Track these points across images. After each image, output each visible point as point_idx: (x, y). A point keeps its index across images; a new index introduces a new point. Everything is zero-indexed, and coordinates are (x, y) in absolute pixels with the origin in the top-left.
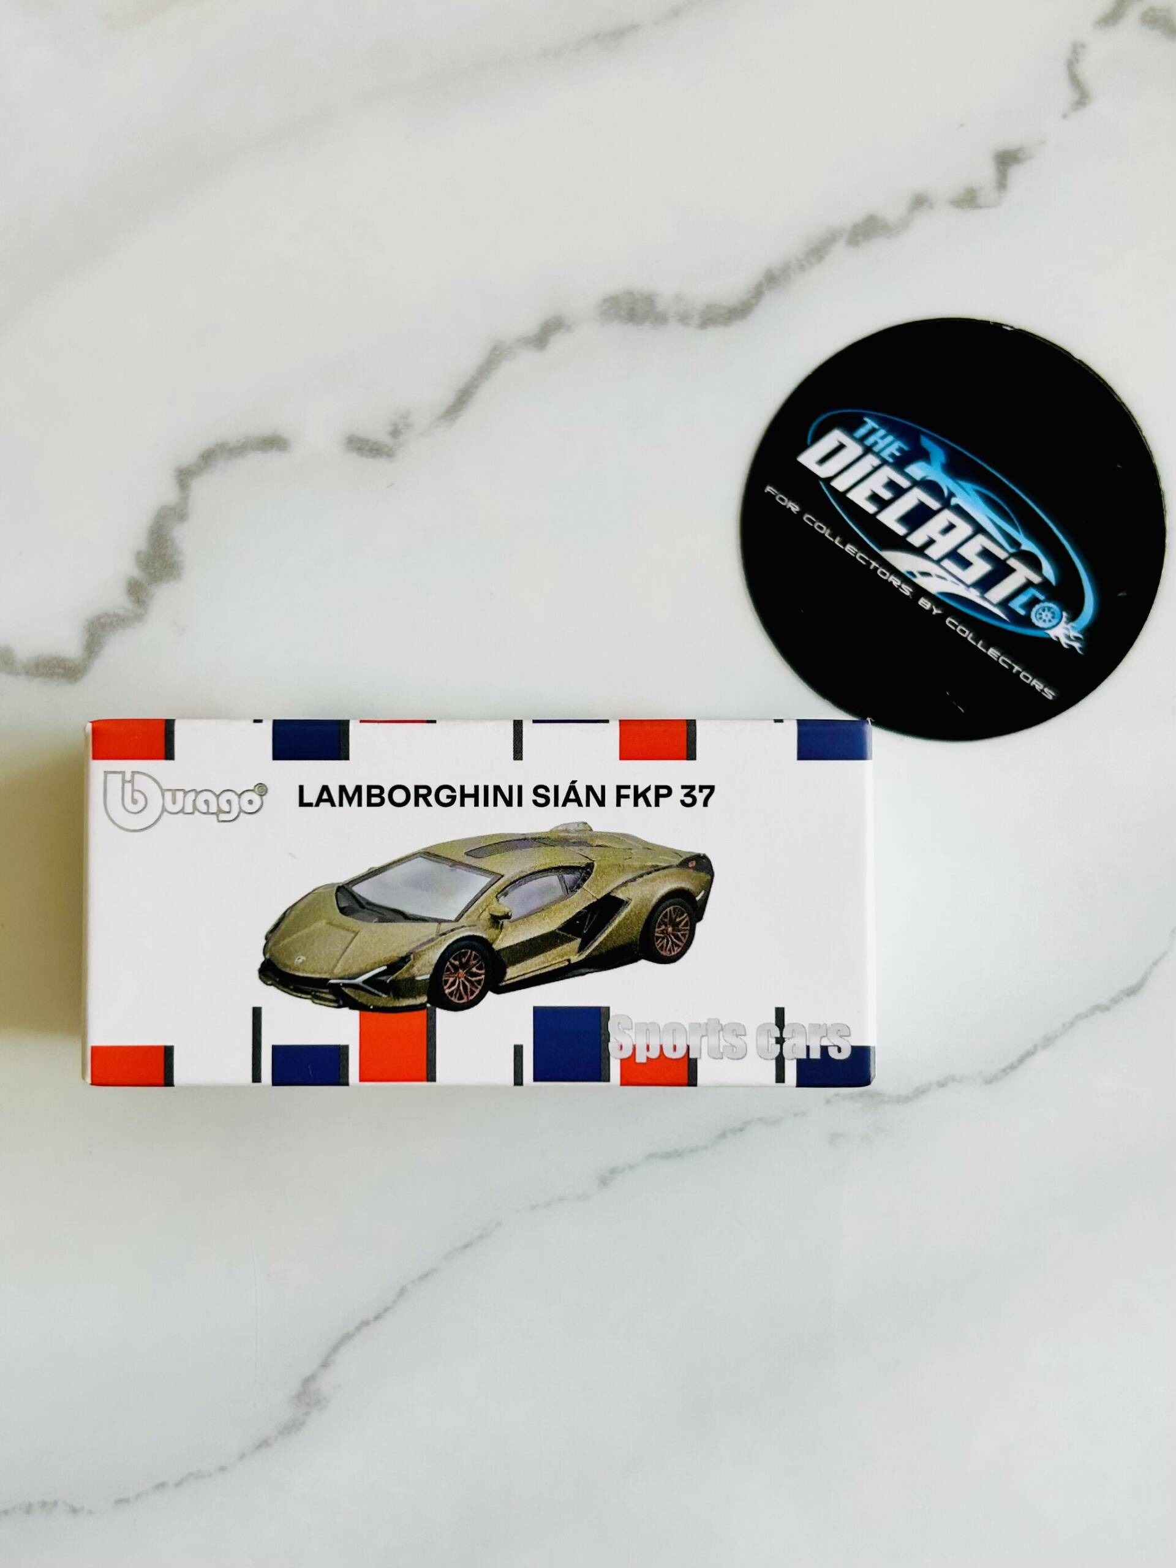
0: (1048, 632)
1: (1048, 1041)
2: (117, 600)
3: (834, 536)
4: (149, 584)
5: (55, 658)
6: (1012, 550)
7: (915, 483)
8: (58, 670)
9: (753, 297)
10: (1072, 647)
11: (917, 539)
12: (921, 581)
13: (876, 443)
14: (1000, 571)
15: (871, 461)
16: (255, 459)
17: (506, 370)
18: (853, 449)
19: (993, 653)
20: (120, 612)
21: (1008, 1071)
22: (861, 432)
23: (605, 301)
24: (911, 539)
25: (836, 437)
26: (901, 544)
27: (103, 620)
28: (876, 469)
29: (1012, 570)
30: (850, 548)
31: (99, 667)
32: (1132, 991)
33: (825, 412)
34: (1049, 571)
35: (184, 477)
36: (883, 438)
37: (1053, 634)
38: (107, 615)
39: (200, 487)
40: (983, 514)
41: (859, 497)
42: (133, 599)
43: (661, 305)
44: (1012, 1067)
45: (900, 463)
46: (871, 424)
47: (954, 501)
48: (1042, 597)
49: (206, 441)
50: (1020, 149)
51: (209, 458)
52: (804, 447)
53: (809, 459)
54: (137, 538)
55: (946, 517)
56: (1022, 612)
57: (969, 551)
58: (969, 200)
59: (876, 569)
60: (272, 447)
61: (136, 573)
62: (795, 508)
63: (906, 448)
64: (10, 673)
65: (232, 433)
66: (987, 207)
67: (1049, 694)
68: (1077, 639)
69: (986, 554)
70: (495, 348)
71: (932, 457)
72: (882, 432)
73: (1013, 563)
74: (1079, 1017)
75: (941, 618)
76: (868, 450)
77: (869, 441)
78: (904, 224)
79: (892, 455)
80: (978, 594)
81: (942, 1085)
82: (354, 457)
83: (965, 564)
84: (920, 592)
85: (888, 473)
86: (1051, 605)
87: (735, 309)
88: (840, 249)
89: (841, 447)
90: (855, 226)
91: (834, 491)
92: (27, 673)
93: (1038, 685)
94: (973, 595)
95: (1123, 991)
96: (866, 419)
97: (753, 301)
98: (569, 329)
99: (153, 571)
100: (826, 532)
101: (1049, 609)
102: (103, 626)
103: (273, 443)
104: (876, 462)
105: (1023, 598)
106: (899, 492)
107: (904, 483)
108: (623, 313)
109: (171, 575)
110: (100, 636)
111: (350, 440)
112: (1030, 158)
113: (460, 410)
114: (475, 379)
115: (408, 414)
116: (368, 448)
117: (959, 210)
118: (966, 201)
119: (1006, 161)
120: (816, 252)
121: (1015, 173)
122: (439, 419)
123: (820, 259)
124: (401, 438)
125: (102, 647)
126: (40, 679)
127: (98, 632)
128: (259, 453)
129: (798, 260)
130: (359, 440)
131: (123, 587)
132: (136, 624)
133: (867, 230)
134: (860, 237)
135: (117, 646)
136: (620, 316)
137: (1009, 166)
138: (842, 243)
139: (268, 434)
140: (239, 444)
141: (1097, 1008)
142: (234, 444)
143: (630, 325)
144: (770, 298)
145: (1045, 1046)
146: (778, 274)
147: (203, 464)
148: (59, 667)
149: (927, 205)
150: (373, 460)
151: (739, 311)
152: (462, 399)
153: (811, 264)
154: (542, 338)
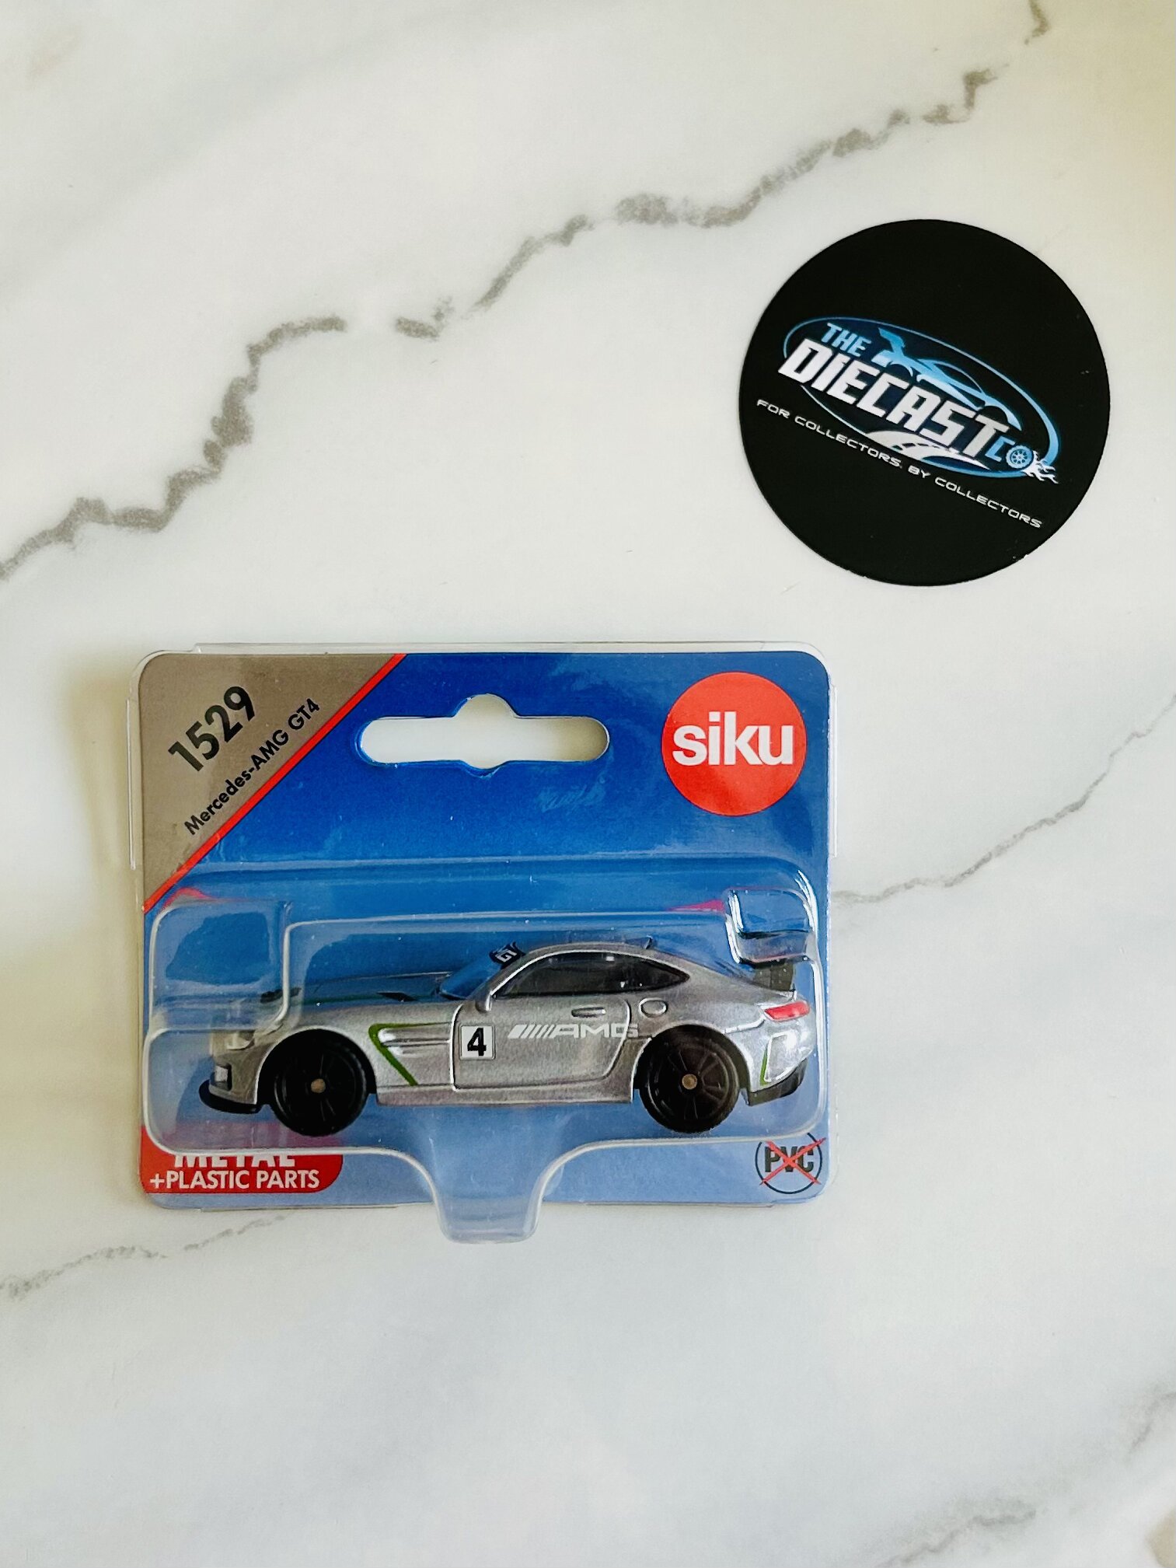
1: (1001, 850)
2: (197, 461)
3: (823, 429)
4: (225, 445)
5: (141, 510)
6: (979, 409)
7: (884, 369)
8: (143, 521)
9: (750, 201)
11: (893, 417)
12: (906, 452)
13: (842, 343)
14: (971, 428)
15: (841, 360)
16: (317, 340)
17: (535, 261)
18: (823, 355)
20: (197, 470)
21: (966, 875)
22: (827, 338)
23: (622, 202)
24: (890, 418)
25: (807, 345)
26: (883, 424)
27: (182, 477)
29: (982, 425)
30: (840, 437)
31: (179, 518)
32: (1077, 807)
33: (794, 326)
35: (255, 353)
36: (847, 337)
37: (1029, 472)
38: (187, 474)
39: (267, 361)
40: (946, 384)
41: (838, 392)
42: (209, 458)
43: (671, 207)
44: (970, 872)
46: (834, 328)
47: (921, 378)
49: (274, 323)
50: (984, 72)
51: (276, 336)
53: (788, 370)
54: (214, 407)
55: (916, 392)
57: (942, 418)
58: (940, 116)
59: (865, 450)
60: (331, 329)
61: (212, 437)
63: (868, 342)
64: (99, 523)
65: (296, 317)
66: (957, 122)
69: (956, 417)
70: (526, 243)
71: (896, 346)
72: (845, 333)
73: (981, 419)
74: (1027, 829)
76: (836, 351)
77: (836, 343)
78: (884, 137)
79: (858, 350)
80: (957, 452)
81: (908, 887)
82: (402, 335)
84: (907, 461)
85: (858, 366)
87: (736, 210)
88: (827, 157)
89: (813, 354)
90: (841, 139)
92: (116, 523)
94: (953, 454)
95: (1066, 808)
96: (829, 325)
97: (751, 204)
98: (591, 227)
99: (225, 434)
102: (182, 483)
103: (332, 324)
104: (846, 359)
106: (870, 381)
107: (874, 372)
108: (637, 213)
109: (242, 438)
110: (179, 491)
111: (399, 322)
112: (995, 78)
113: (495, 296)
114: (508, 269)
115: (451, 299)
116: (415, 329)
117: (931, 126)
118: (938, 117)
119: (974, 81)
120: (807, 162)
121: (982, 92)
122: (477, 304)
123: (810, 168)
124: (443, 321)
125: (182, 501)
126: (127, 528)
127: (179, 487)
128: (320, 333)
129: (790, 168)
130: (407, 322)
131: (201, 448)
132: (212, 481)
133: (852, 142)
134: (845, 149)
135: (195, 500)
136: (635, 216)
137: (977, 86)
138: (829, 154)
139: (328, 315)
140: (302, 325)
141: (1044, 821)
142: (298, 324)
143: (644, 224)
144: (765, 201)
145: (999, 855)
146: (771, 179)
147: (270, 342)
148: (144, 517)
149: (903, 120)
150: (419, 339)
151: (739, 213)
152: (498, 287)
153: (802, 172)
154: (568, 234)
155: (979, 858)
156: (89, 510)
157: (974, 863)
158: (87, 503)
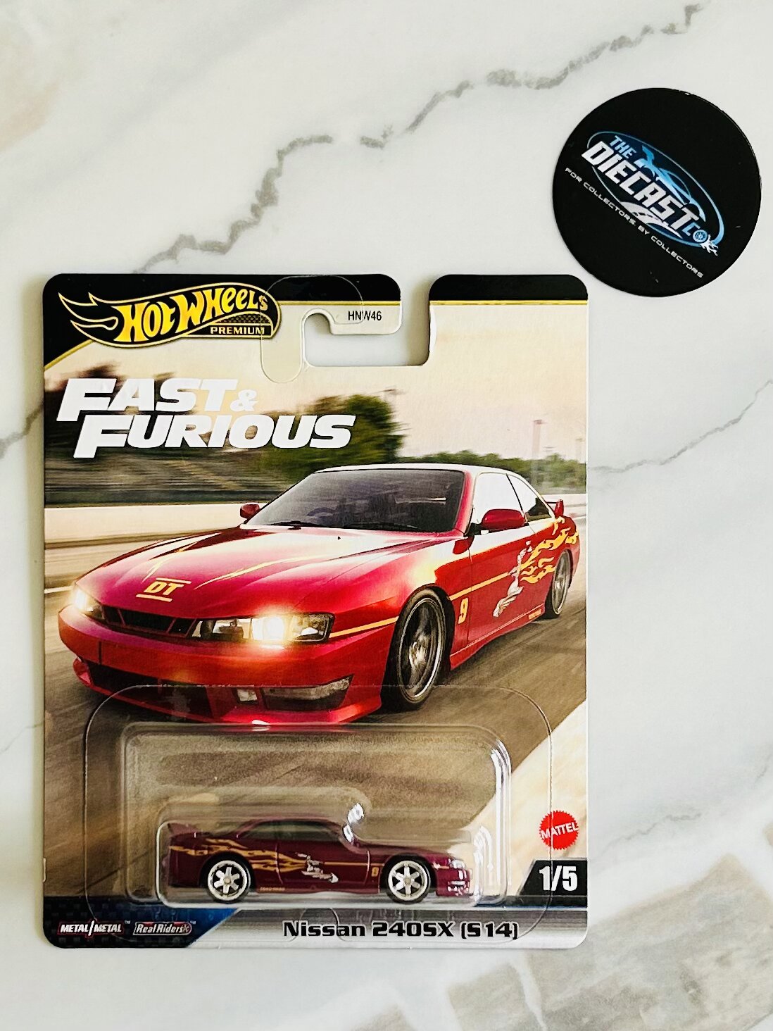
0: (702, 244)
1: (693, 445)
2: (247, 215)
3: (598, 193)
4: (262, 206)
5: (215, 242)
6: (685, 204)
7: (638, 169)
8: (216, 248)
9: (563, 75)
10: (712, 252)
11: (638, 197)
12: (640, 217)
13: (620, 149)
14: (679, 214)
15: (618, 157)
16: (315, 147)
17: (440, 106)
18: (609, 152)
19: (673, 254)
20: (247, 220)
21: (672, 458)
22: (613, 143)
23: (490, 74)
24: (635, 197)
25: (601, 145)
26: (631, 199)
27: (239, 224)
28: (619, 162)
29: (685, 214)
30: (606, 200)
31: (235, 245)
32: (735, 422)
33: (596, 132)
34: (702, 214)
35: (281, 155)
36: (624, 146)
37: (703, 245)
38: (240, 221)
39: (288, 159)
40: (670, 185)
41: (611, 175)
42: (254, 214)
43: (517, 78)
44: (674, 457)
45: (631, 160)
46: (618, 139)
47: (657, 179)
48: (699, 227)
49: (291, 140)
50: (696, 6)
51: (293, 145)
52: (586, 150)
53: (587, 156)
54: (257, 184)
55: (654, 186)
56: (689, 234)
57: (663, 204)
58: (671, 30)
59: (618, 211)
60: (324, 141)
61: (256, 201)
62: (580, 180)
63: (635, 152)
64: (193, 249)
65: (305, 137)
66: (680, 33)
67: (700, 275)
68: (715, 248)
69: (671, 205)
70: (435, 95)
71: (648, 157)
72: (624, 143)
73: (685, 210)
74: (708, 433)
75: (650, 236)
76: (616, 152)
77: (617, 148)
78: (639, 41)
79: (628, 155)
80: (667, 224)
81: (639, 464)
82: (365, 146)
83: (662, 210)
84: (639, 223)
85: (625, 163)
86: (701, 231)
87: (554, 80)
88: (607, 51)
89: (603, 150)
90: (615, 41)
91: (599, 172)
92: (201, 249)
93: (695, 271)
94: (665, 225)
95: (730, 422)
96: (616, 137)
97: (563, 77)
98: (472, 87)
99: (263, 200)
100: (594, 191)
101: (702, 233)
102: (239, 226)
103: (325, 139)
104: (621, 158)
105: (689, 227)
106: (630, 173)
107: (634, 169)
108: (499, 80)
109: (272, 202)
110: (237, 232)
111: (363, 139)
112: (702, 9)
113: (417, 125)
114: (424, 110)
115: (392, 127)
116: (370, 143)
117: (666, 34)
118: (669, 30)
119: (690, 10)
120: (595, 54)
121: (694, 16)
122: (407, 129)
123: (597, 57)
124: (388, 139)
125: (237, 238)
126: (206, 252)
127: (236, 230)
128: (317, 144)
129: (586, 57)
130: (367, 138)
131: (249, 209)
132: (255, 226)
133: (620, 43)
134: (617, 47)
135: (245, 237)
136: (497, 82)
137: (692, 13)
138: (608, 48)
139: (322, 134)
140: (308, 139)
141: (717, 429)
142: (305, 139)
143: (502, 86)
144: (571, 75)
145: (691, 447)
146: (576, 63)
147: (290, 148)
148: (215, 246)
149: (650, 31)
150: (372, 149)
151: (556, 82)
152: (419, 120)
153: (592, 60)
154: (458, 92)
155: (680, 449)
156: (186, 241)
157: (677, 452)
158: (185, 237)
